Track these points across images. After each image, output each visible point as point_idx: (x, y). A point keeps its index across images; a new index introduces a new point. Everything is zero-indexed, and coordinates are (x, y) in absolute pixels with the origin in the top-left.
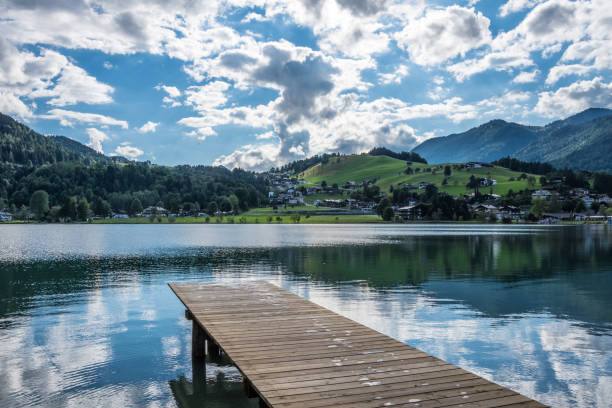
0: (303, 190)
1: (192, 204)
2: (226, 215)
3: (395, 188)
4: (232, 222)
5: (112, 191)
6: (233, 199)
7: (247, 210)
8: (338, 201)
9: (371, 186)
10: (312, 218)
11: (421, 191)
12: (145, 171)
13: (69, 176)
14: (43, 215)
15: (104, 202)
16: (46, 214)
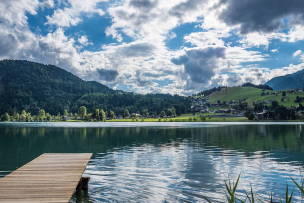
0: (208, 105)
1: (153, 112)
2: (169, 117)
3: (256, 103)
4: (172, 121)
5: (116, 106)
6: (173, 110)
7: (180, 115)
8: (226, 110)
9: (243, 102)
12: (131, 97)
13: (96, 99)
14: (84, 118)
15: (112, 112)
16: (85, 117)
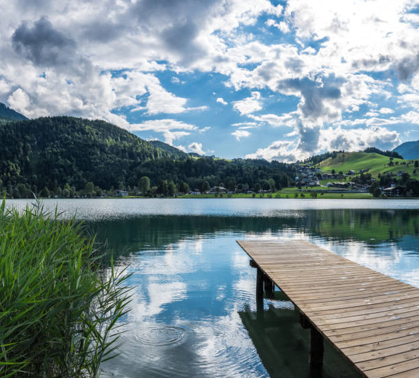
0: (319, 175)
1: (243, 185)
2: (266, 192)
3: (382, 176)
4: (270, 197)
5: (190, 176)
6: (271, 181)
7: (281, 189)
8: (343, 183)
9: (365, 173)
10: (325, 195)
11: (398, 178)
12: (211, 162)
13: (162, 167)
14: (146, 193)
15: (185, 184)
16: (149, 192)
